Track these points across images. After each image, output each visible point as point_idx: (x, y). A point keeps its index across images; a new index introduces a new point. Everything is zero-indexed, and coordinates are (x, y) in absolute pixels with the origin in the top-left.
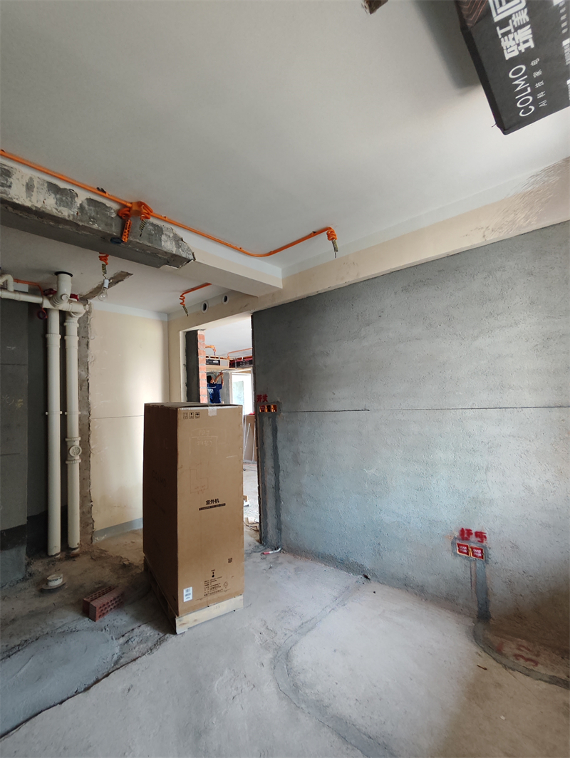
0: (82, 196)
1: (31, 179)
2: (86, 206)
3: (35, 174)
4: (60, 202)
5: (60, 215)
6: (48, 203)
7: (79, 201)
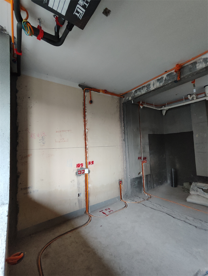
0: (165, 76)
1: (154, 82)
2: (166, 78)
3: (154, 80)
4: (160, 83)
5: (160, 86)
6: (158, 85)
7: (164, 78)
